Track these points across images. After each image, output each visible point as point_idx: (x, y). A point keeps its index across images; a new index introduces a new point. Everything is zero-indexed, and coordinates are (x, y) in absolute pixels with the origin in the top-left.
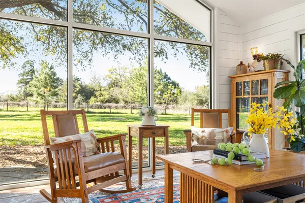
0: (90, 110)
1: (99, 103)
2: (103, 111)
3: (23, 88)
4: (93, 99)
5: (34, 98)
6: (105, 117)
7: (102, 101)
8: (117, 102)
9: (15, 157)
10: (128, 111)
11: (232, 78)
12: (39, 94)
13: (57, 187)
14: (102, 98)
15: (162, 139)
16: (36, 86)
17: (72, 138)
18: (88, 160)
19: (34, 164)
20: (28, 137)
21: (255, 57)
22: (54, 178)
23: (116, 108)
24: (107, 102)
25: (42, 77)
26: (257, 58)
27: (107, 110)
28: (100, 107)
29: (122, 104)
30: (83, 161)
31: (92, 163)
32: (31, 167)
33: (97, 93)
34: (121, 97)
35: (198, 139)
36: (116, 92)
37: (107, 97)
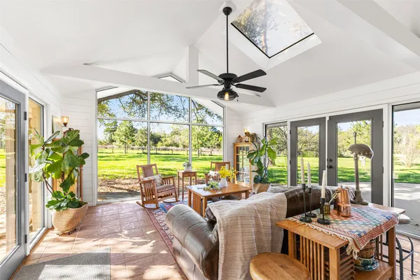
0: (158, 152)
1: (164, 147)
2: (167, 152)
3: (108, 135)
4: (159, 143)
5: (117, 143)
6: (168, 158)
7: (166, 145)
8: (178, 146)
9: (115, 186)
10: (185, 153)
11: (234, 144)
12: (121, 141)
13: (145, 200)
14: (166, 143)
15: (194, 177)
16: (118, 135)
17: (151, 178)
18: (158, 188)
19: (127, 190)
20: (119, 173)
21: (246, 133)
22: (143, 196)
23: (177, 150)
24: (170, 145)
25: (123, 129)
26: (247, 134)
27: (170, 152)
28: (165, 150)
29: (181, 147)
30: (156, 188)
31: (160, 189)
32: (126, 191)
33: (163, 139)
34: (180, 143)
35: (213, 177)
36: (176, 139)
37: (169, 142)
